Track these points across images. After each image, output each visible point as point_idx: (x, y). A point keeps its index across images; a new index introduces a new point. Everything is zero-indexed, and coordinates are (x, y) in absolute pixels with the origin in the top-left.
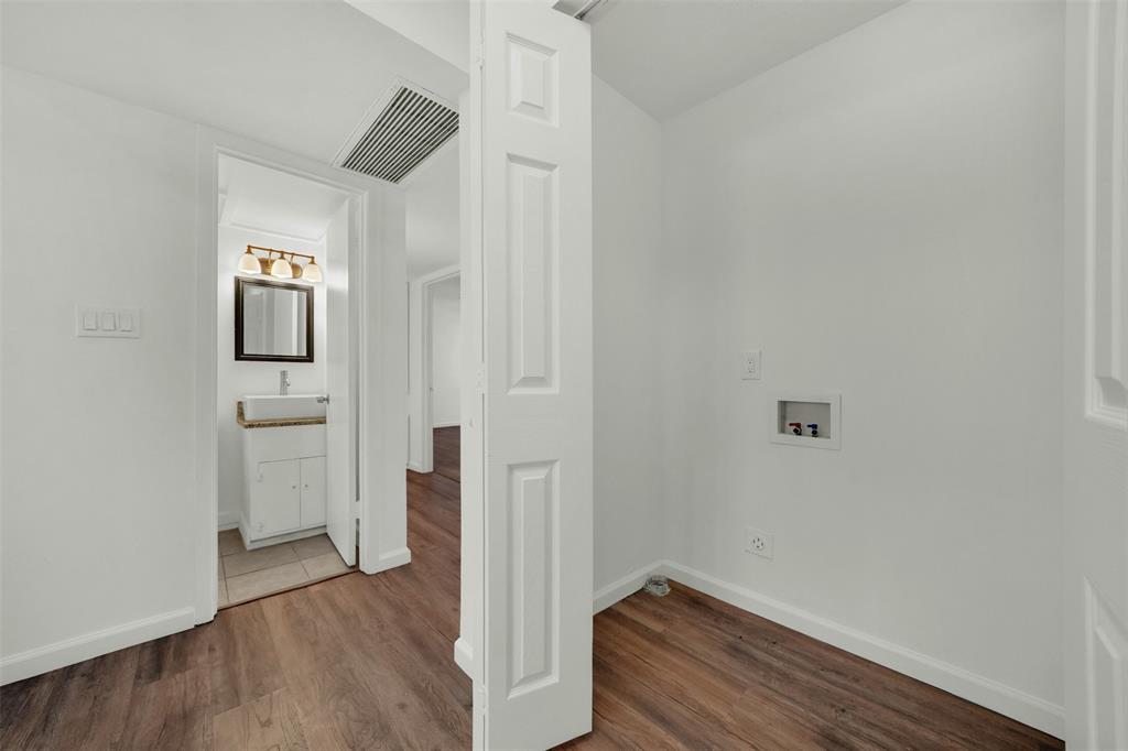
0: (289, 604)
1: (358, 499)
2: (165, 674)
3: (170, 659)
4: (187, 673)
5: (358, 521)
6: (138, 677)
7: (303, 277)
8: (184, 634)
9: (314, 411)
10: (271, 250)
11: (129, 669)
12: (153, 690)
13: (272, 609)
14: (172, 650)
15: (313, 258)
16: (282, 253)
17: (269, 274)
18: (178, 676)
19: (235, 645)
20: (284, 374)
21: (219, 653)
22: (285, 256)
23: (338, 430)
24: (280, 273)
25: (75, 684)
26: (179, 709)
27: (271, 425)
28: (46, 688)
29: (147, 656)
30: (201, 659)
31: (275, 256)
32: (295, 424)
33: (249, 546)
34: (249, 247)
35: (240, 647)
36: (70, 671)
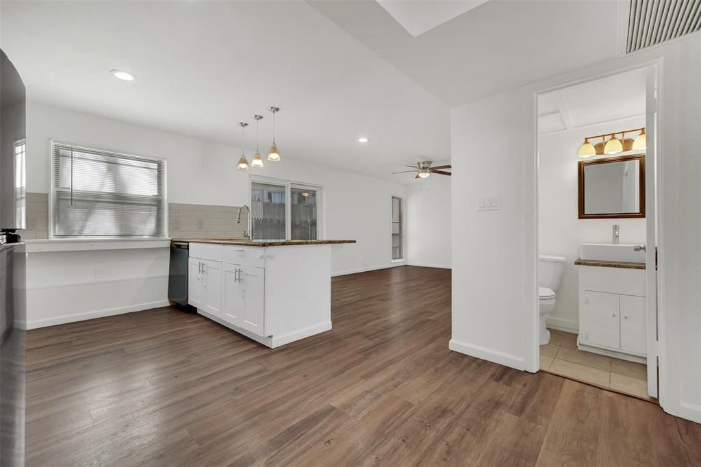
0: (582, 391)
1: (658, 339)
2: (501, 382)
3: (506, 378)
4: (509, 388)
5: (658, 359)
6: (492, 376)
7: (634, 148)
8: (518, 372)
10: (603, 136)
11: (492, 371)
12: (493, 384)
13: (568, 389)
14: (510, 374)
16: (613, 134)
17: (603, 154)
18: (505, 386)
19: (536, 391)
20: (615, 228)
21: (526, 389)
22: (616, 136)
25: (474, 365)
26: (497, 399)
27: (594, 265)
28: (467, 360)
29: (499, 371)
30: (518, 386)
31: (607, 138)
32: (615, 266)
33: (579, 346)
34: (586, 139)
35: (538, 394)
36: (475, 359)
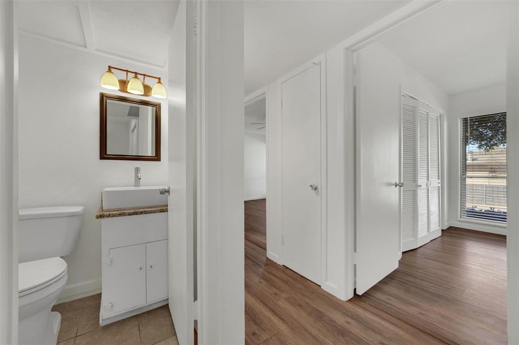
1: (195, 299)
5: (196, 322)
7: (153, 95)
9: (158, 200)
10: (127, 71)
15: (159, 79)
16: (136, 73)
17: (126, 91)
20: (137, 170)
22: (139, 76)
23: (178, 217)
24: (135, 90)
31: (131, 75)
33: (102, 323)
34: (109, 67)
